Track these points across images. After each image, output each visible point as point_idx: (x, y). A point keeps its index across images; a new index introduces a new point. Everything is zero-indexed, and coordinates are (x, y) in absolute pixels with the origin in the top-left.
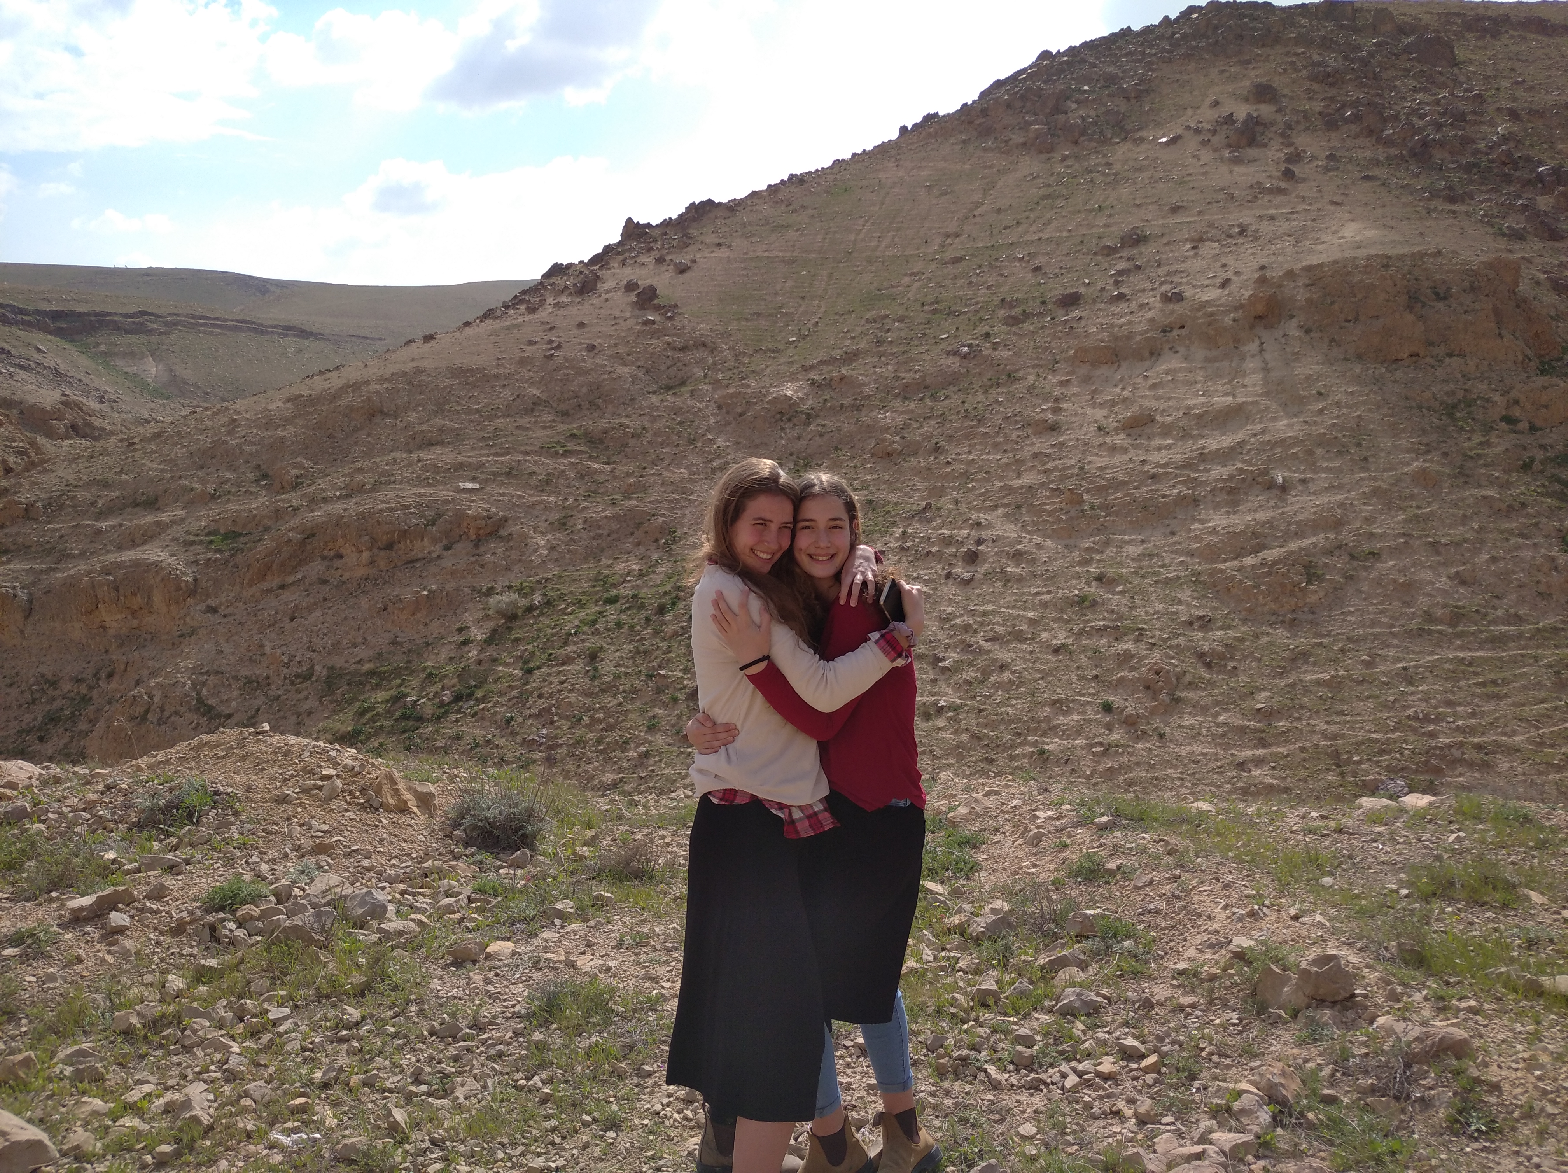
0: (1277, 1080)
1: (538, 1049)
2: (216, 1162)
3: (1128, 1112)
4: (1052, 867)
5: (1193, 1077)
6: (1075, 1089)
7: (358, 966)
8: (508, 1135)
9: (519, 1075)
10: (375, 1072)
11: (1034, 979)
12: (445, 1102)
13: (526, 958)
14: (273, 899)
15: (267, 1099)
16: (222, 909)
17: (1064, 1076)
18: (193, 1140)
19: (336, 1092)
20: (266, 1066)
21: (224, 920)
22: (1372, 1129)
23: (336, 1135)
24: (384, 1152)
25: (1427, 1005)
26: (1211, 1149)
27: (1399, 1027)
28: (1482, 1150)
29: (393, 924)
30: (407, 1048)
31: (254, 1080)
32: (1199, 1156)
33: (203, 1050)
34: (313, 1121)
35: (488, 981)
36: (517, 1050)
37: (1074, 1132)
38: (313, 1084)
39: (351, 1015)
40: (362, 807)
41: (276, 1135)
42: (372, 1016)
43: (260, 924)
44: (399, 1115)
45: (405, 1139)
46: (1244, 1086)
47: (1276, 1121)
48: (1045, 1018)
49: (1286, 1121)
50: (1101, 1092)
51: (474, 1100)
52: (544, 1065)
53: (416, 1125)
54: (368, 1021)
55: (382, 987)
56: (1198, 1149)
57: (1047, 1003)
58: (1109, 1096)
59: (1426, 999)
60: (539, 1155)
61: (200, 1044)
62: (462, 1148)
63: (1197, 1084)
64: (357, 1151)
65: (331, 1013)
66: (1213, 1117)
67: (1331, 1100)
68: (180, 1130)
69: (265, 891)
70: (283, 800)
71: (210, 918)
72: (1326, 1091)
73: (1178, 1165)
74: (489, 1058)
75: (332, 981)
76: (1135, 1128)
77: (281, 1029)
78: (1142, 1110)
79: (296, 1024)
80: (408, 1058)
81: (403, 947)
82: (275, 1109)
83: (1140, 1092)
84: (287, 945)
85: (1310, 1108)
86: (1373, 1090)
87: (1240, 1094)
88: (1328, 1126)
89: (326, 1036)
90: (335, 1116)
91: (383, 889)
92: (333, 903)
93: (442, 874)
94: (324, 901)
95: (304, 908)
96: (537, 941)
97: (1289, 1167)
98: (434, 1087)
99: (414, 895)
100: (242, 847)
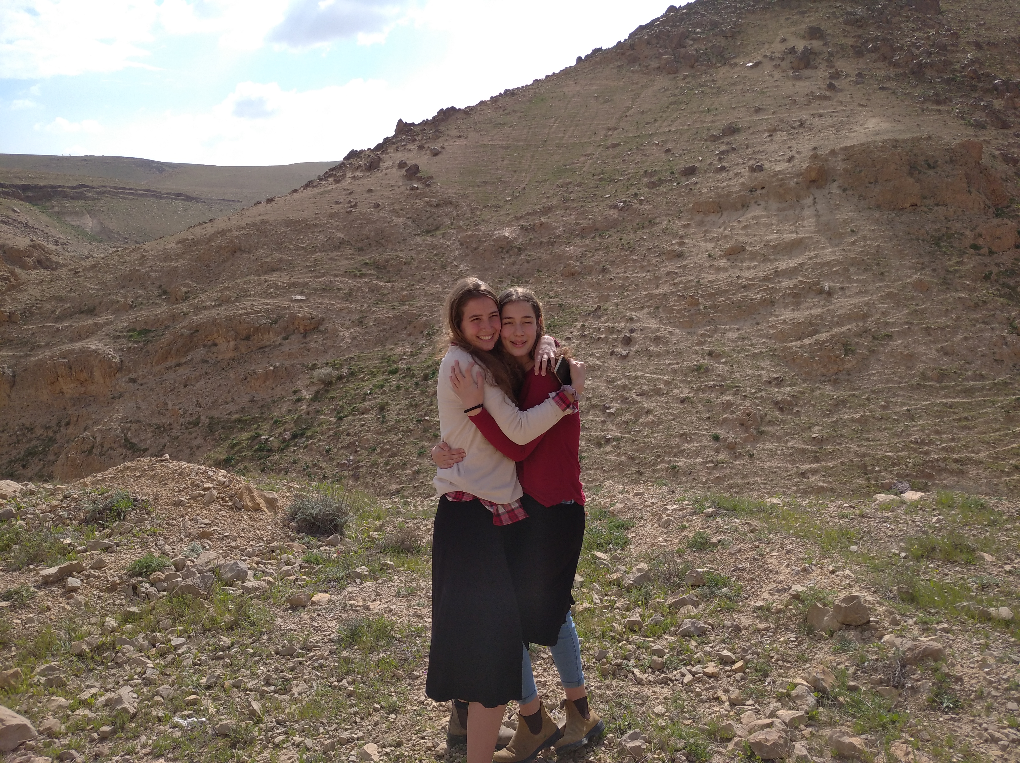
0: (819, 676)
1: (345, 662)
2: (138, 737)
3: (724, 698)
4: (677, 541)
5: (766, 675)
6: (690, 683)
7: (229, 610)
8: (326, 717)
9: (333, 679)
10: (240, 678)
11: (664, 613)
12: (286, 697)
13: (337, 604)
14: (173, 568)
15: (171, 696)
16: (140, 574)
17: (683, 675)
18: (124, 723)
19: (216, 691)
20: (170, 675)
21: (141, 582)
22: (880, 707)
23: (216, 719)
24: (246, 729)
25: (917, 627)
26: (777, 721)
27: (898, 641)
28: (950, 720)
29: (252, 583)
30: (261, 663)
31: (163, 684)
32: (769, 726)
33: (130, 665)
34: (201, 710)
35: (313, 619)
36: (332, 663)
37: (690, 711)
38: (200, 686)
39: (224, 642)
40: (231, 508)
41: (177, 719)
42: (238, 642)
43: (165, 584)
44: (256, 706)
45: (260, 721)
46: (798, 680)
47: (819, 703)
48: (672, 638)
49: (826, 702)
50: (707, 686)
51: (304, 695)
52: (349, 672)
53: (267, 712)
54: (236, 645)
55: (245, 623)
56: (769, 721)
57: (673, 629)
58: (712, 688)
59: (916, 623)
60: (346, 730)
61: (128, 661)
62: (296, 726)
63: (768, 679)
64: (229, 729)
65: (212, 641)
66: (779, 701)
67: (854, 689)
68: (115, 716)
69: (168, 563)
70: (179, 504)
71: (133, 581)
72: (851, 683)
73: (756, 731)
74: (314, 668)
75: (212, 620)
76: (729, 708)
78: (733, 696)
79: (189, 648)
80: (261, 670)
81: (258, 598)
82: (176, 702)
83: (732, 685)
84: (182, 597)
85: (840, 694)
86: (881, 682)
87: (795, 685)
88: (852, 705)
89: (209, 656)
90: (215, 707)
91: (245, 560)
92: (212, 570)
93: (283, 551)
94: (206, 569)
95: (194, 573)
96: (345, 593)
97: (827, 732)
98: (279, 687)
99: (265, 564)
100: (153, 534)
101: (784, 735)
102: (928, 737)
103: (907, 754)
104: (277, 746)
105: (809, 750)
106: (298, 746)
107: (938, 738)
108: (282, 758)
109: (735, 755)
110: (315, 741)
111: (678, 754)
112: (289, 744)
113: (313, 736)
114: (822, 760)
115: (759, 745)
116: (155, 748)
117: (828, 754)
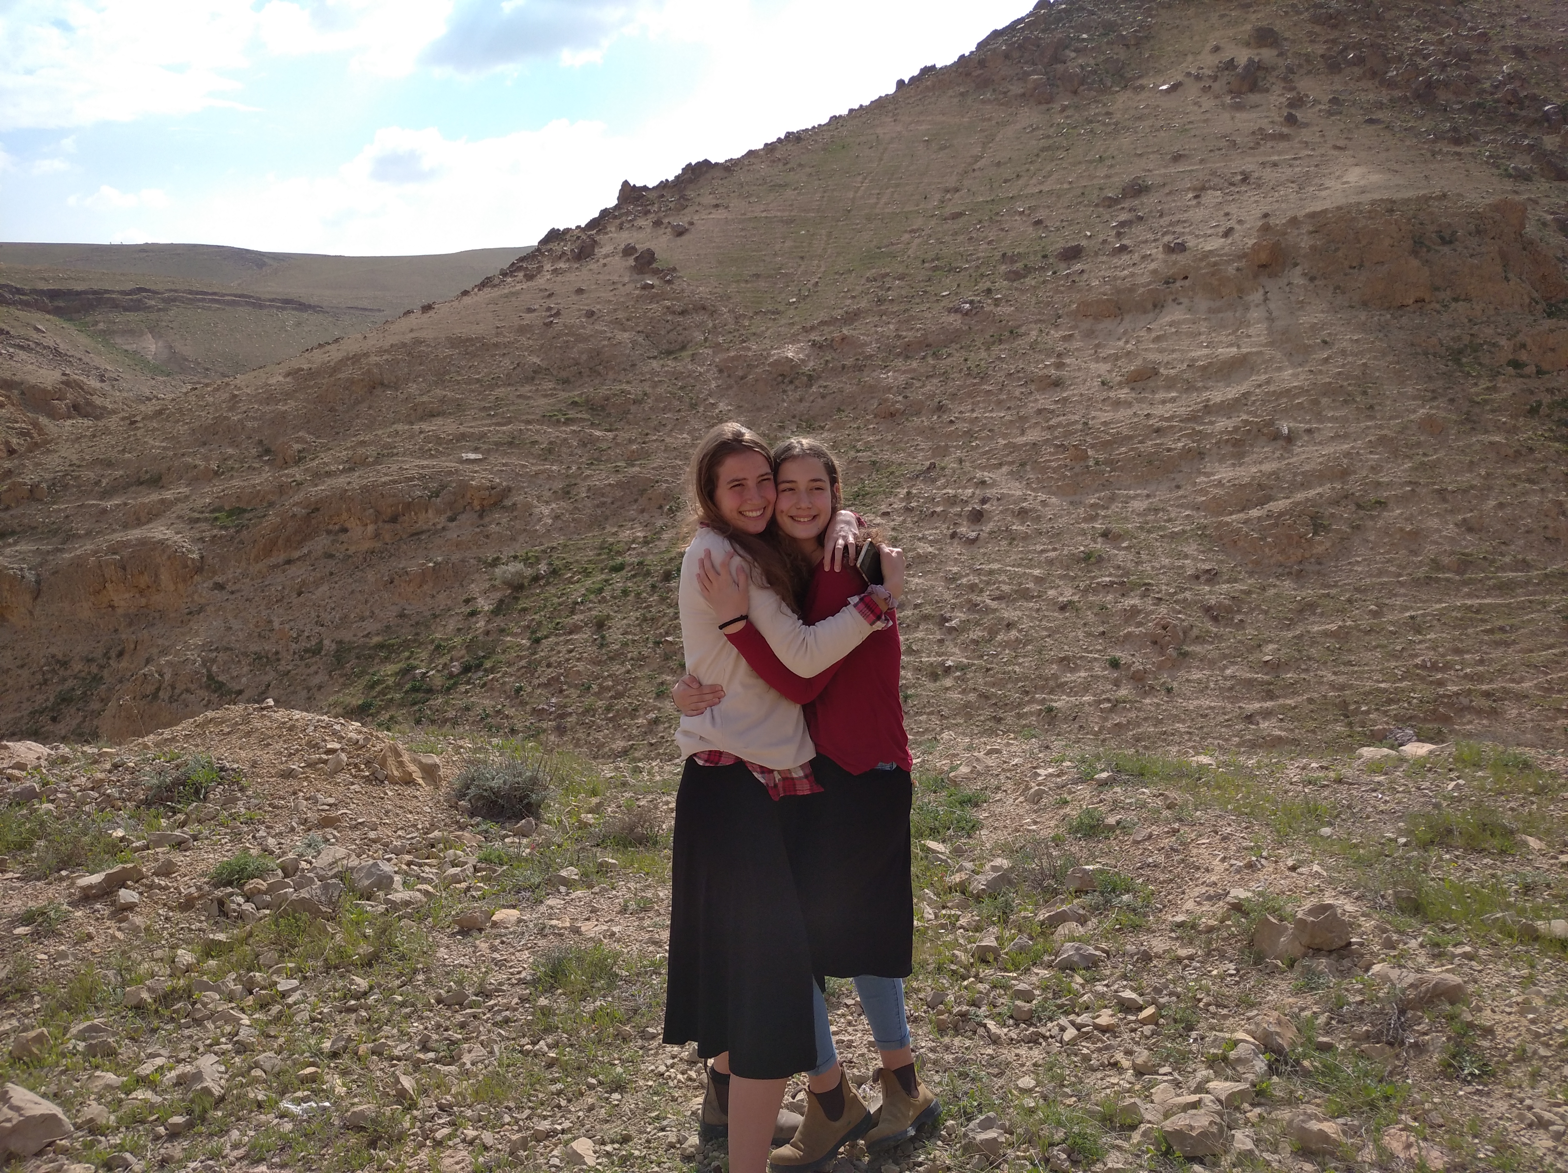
0: (1272, 1029)
1: (544, 1014)
2: (227, 1132)
3: (1126, 1063)
4: (1053, 823)
5: (1190, 1028)
6: (1073, 1042)
7: (366, 937)
8: (515, 1099)
9: (525, 1040)
10: (383, 1040)
11: (1034, 935)
12: (453, 1068)
13: (531, 925)
14: (279, 872)
15: (277, 1069)
16: (230, 883)
17: (1063, 1029)
18: (205, 1111)
19: (345, 1060)
20: (275, 1037)
21: (232, 894)
22: (1366, 1074)
23: (346, 1103)
24: (392, 1118)
25: (1423, 952)
26: (1207, 1098)
27: (1394, 974)
28: (1474, 1093)
29: (400, 895)
30: (415, 1016)
31: (265, 1051)
32: (1195, 1105)
33: (214, 1022)
34: (323, 1090)
35: (494, 949)
36: (522, 1016)
37: (1073, 1084)
38: (322, 1053)
39: (358, 985)
40: (368, 780)
41: (286, 1104)
42: (379, 986)
43: (268, 898)
44: (407, 1082)
45: (413, 1106)
46: (1240, 1035)
47: (1272, 1069)
48: (1044, 973)
49: (1282, 1068)
50: (1099, 1045)
51: (480, 1066)
52: (549, 1030)
53: (424, 1091)
54: (376, 990)
55: (389, 957)
56: (1194, 1098)
57: (1046, 958)
58: (1107, 1048)
59: (1422, 946)
60: (545, 1118)
61: (211, 1016)
62: (469, 1113)
63: (1194, 1034)
64: (365, 1118)
65: (340, 984)
66: (1210, 1067)
67: (1326, 1048)
68: (192, 1101)
69: (272, 865)
70: (289, 775)
71: (218, 893)
72: (1322, 1039)
73: (1174, 1114)
74: (495, 1024)
75: (340, 952)
76: (1133, 1079)
78: (1139, 1061)
79: (305, 995)
80: (415, 1027)
81: (410, 917)
82: (285, 1079)
83: (1138, 1043)
84: (294, 918)
85: (1305, 1056)
86: (1367, 1036)
87: (1236, 1043)
88: (1323, 1073)
89: (334, 1007)
90: (344, 1085)
91: (389, 860)
92: (340, 876)
93: (448, 844)
94: (330, 873)
95: (311, 880)
96: (542, 908)
97: (1285, 1114)
98: (442, 1054)
99: (420, 865)
100: (249, 822)
101: (1218, 1120)
102: (1441, 1121)
103: (1408, 1146)
104: (438, 1144)
105: (1257, 1142)
106: (471, 1143)
107: (1456, 1121)
108: (447, 1161)
109: (1143, 1152)
110: (497, 1136)
111: (1055, 1151)
112: (458, 1140)
113: (493, 1127)
114: (1276, 1157)
115: (1179, 1135)
116: (253, 1148)
117: (1286, 1148)
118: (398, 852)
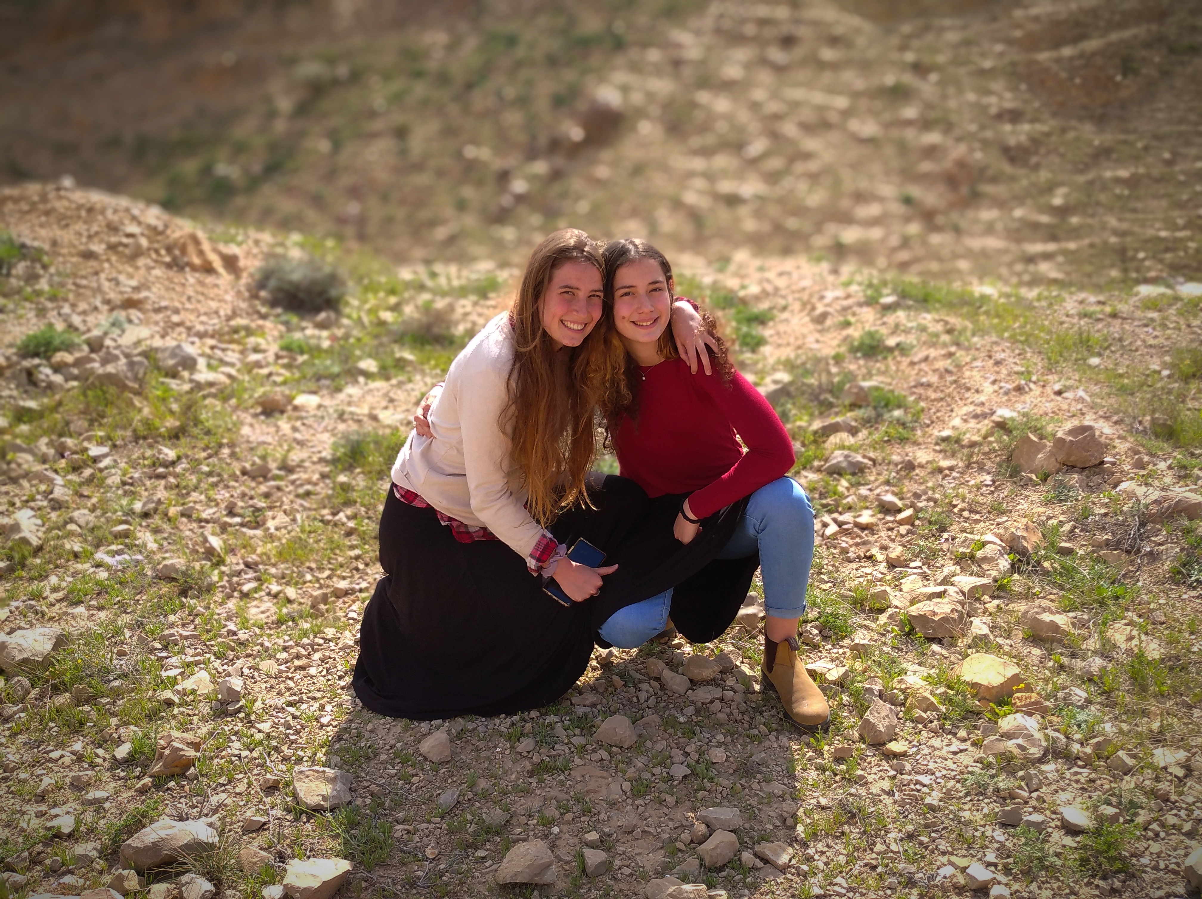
0: (1019, 533)
1: (343, 490)
2: (47, 577)
3: (880, 556)
4: (835, 342)
5: (943, 529)
6: (834, 536)
7: (172, 412)
8: (316, 561)
9: (325, 512)
10: (191, 504)
11: (807, 442)
12: (259, 532)
13: (331, 411)
14: (86, 348)
15: (91, 525)
16: (36, 355)
17: (825, 525)
18: (24, 558)
19: (156, 520)
20: (89, 497)
21: (39, 366)
22: (1100, 577)
23: (158, 557)
24: (201, 572)
25: (1170, 473)
26: (951, 590)
27: (1140, 491)
28: (1198, 597)
29: (203, 375)
30: (221, 485)
31: (79, 509)
32: (940, 595)
33: (29, 481)
34: (136, 545)
35: (295, 429)
36: (323, 490)
37: (831, 572)
38: (134, 513)
39: (166, 455)
40: (169, 266)
41: (100, 555)
42: (187, 457)
43: (75, 371)
44: (216, 542)
45: (221, 562)
46: (989, 537)
47: (1014, 568)
48: (812, 476)
49: (1024, 567)
50: (858, 540)
51: (283, 531)
52: (348, 503)
53: (232, 551)
54: (184, 460)
55: (196, 431)
56: (940, 589)
57: (816, 463)
58: (864, 543)
59: (1170, 468)
60: (344, 578)
61: (26, 476)
62: (273, 571)
63: (945, 535)
64: (176, 571)
65: (149, 453)
66: (958, 563)
67: (1068, 552)
68: (11, 549)
69: (77, 340)
70: (89, 255)
71: (27, 363)
72: (1063, 544)
73: (920, 601)
74: (298, 496)
75: (147, 424)
76: (885, 571)
77: (102, 465)
78: (893, 555)
79: (115, 461)
80: (222, 495)
81: (214, 396)
82: (99, 533)
83: (893, 540)
84: (102, 390)
85: (1046, 558)
86: (1107, 543)
87: (984, 544)
88: (1060, 573)
89: (144, 473)
90: (156, 541)
91: (193, 343)
92: (145, 354)
93: (249, 332)
94: (136, 352)
95: (116, 358)
96: (341, 396)
97: (1021, 607)
98: (247, 519)
99: (224, 350)
100: (53, 298)
101: (959, 608)
102: (1164, 618)
103: (1130, 638)
104: (245, 596)
105: (992, 628)
106: (276, 596)
107: (1177, 620)
108: (253, 611)
109: (888, 631)
110: (300, 591)
111: (809, 626)
112: (263, 593)
113: (296, 584)
114: (1008, 642)
115: (923, 619)
116: (71, 592)
117: (1019, 634)
118: (201, 336)
